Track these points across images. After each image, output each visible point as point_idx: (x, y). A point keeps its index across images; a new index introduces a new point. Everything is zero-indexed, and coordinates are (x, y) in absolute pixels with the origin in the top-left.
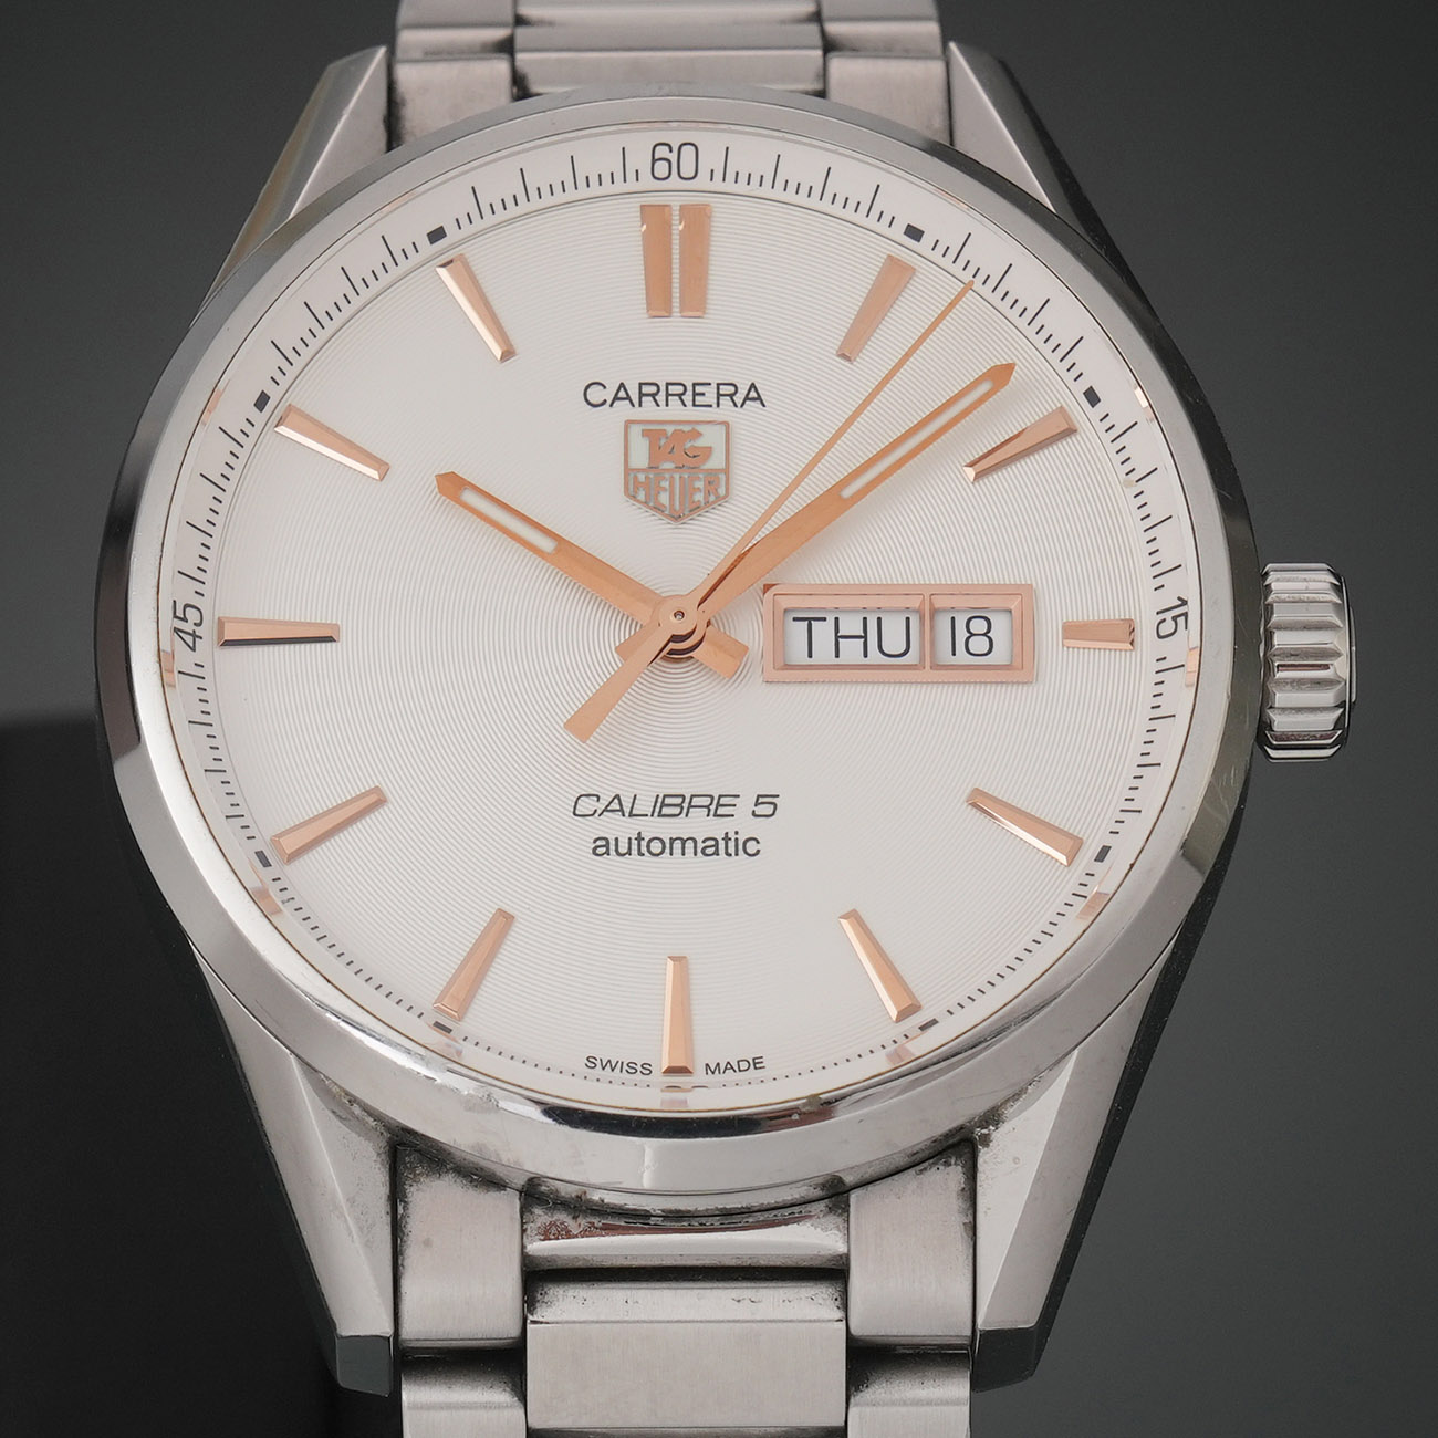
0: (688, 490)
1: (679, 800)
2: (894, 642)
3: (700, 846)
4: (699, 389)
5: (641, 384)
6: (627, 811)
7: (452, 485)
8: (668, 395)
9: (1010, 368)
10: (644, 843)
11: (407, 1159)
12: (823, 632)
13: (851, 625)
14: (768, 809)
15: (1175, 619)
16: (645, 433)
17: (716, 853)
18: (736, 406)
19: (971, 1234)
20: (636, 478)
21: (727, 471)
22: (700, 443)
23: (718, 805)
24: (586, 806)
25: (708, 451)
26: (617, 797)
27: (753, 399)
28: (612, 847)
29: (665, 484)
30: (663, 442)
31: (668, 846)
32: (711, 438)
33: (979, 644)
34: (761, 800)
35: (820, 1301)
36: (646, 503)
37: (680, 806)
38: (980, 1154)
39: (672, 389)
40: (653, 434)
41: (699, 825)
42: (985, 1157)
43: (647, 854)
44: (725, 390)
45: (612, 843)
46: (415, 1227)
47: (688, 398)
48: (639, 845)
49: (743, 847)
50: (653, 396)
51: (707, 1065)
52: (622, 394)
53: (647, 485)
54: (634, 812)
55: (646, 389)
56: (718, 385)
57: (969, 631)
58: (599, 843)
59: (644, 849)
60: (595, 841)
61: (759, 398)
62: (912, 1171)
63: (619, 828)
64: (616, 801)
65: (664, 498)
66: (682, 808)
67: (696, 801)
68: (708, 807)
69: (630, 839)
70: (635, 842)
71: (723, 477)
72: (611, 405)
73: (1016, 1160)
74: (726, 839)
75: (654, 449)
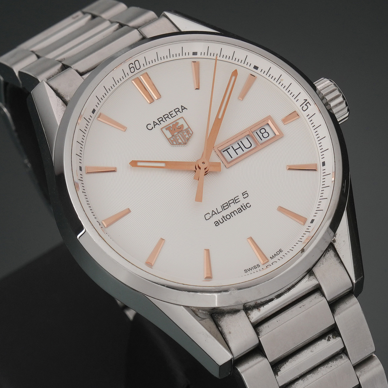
0: (184, 137)
1: (226, 204)
2: (247, 145)
3: (237, 211)
4: (171, 113)
5: (158, 119)
6: (217, 213)
7: (134, 164)
8: (165, 118)
9: (236, 71)
10: (225, 218)
11: (215, 317)
12: (231, 151)
13: (236, 146)
14: (246, 195)
15: (305, 105)
16: (166, 129)
17: (242, 211)
18: (181, 112)
19: (342, 264)
20: (171, 140)
21: (189, 127)
22: (179, 125)
23: (235, 200)
24: (208, 217)
25: (182, 125)
26: (213, 211)
27: (184, 109)
28: (219, 222)
29: (178, 138)
30: (171, 129)
31: (231, 215)
32: (181, 122)
33: (266, 135)
34: (243, 194)
35: (318, 297)
36: (176, 144)
37: (227, 205)
38: (335, 245)
39: (165, 117)
40: (168, 128)
41: (234, 207)
42: (336, 245)
43: (227, 219)
44: (176, 110)
45: (218, 221)
46: (226, 331)
47: (170, 116)
48: (224, 218)
49: (246, 206)
50: (162, 120)
51: (270, 257)
52: (155, 124)
53: (174, 140)
54: (219, 212)
55: (160, 120)
56: (174, 110)
57: (262, 133)
58: (216, 223)
59: (226, 219)
60: (215, 223)
61: (185, 108)
62: (322, 257)
63: (218, 217)
64: (213, 212)
65: (180, 141)
66: (228, 205)
67: (230, 202)
68: (233, 202)
69: (222, 218)
70: (223, 219)
71: (189, 129)
72: (155, 127)
73: (344, 241)
74: (242, 207)
75: (171, 132)
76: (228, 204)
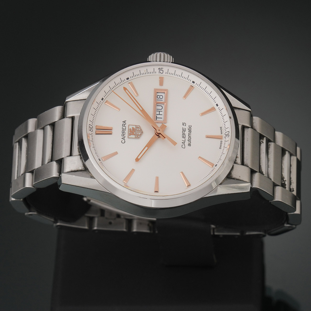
0: (138, 131)
2: (160, 108)
3: (190, 133)
4: (123, 129)
5: (122, 136)
7: (137, 160)
8: (124, 133)
9: (124, 88)
10: (189, 140)
11: (229, 177)
12: (158, 116)
13: (158, 113)
14: (185, 124)
15: (161, 70)
16: (130, 135)
18: (126, 124)
21: (136, 126)
22: (131, 129)
23: (184, 130)
24: (183, 146)
25: (133, 128)
26: (182, 143)
28: (190, 144)
30: (131, 133)
31: (190, 137)
32: (131, 127)
33: (161, 97)
34: (183, 125)
36: (140, 136)
41: (187, 133)
44: (123, 125)
46: (238, 178)
47: (124, 130)
49: (190, 128)
50: (124, 134)
51: (221, 134)
52: (123, 138)
53: (137, 136)
54: (185, 141)
57: (159, 98)
59: (190, 140)
60: (189, 146)
61: (125, 121)
63: (187, 143)
65: (139, 134)
67: (183, 133)
70: (189, 141)
71: (137, 126)
72: (125, 140)
74: (189, 129)
75: (132, 135)
76: (184, 134)
